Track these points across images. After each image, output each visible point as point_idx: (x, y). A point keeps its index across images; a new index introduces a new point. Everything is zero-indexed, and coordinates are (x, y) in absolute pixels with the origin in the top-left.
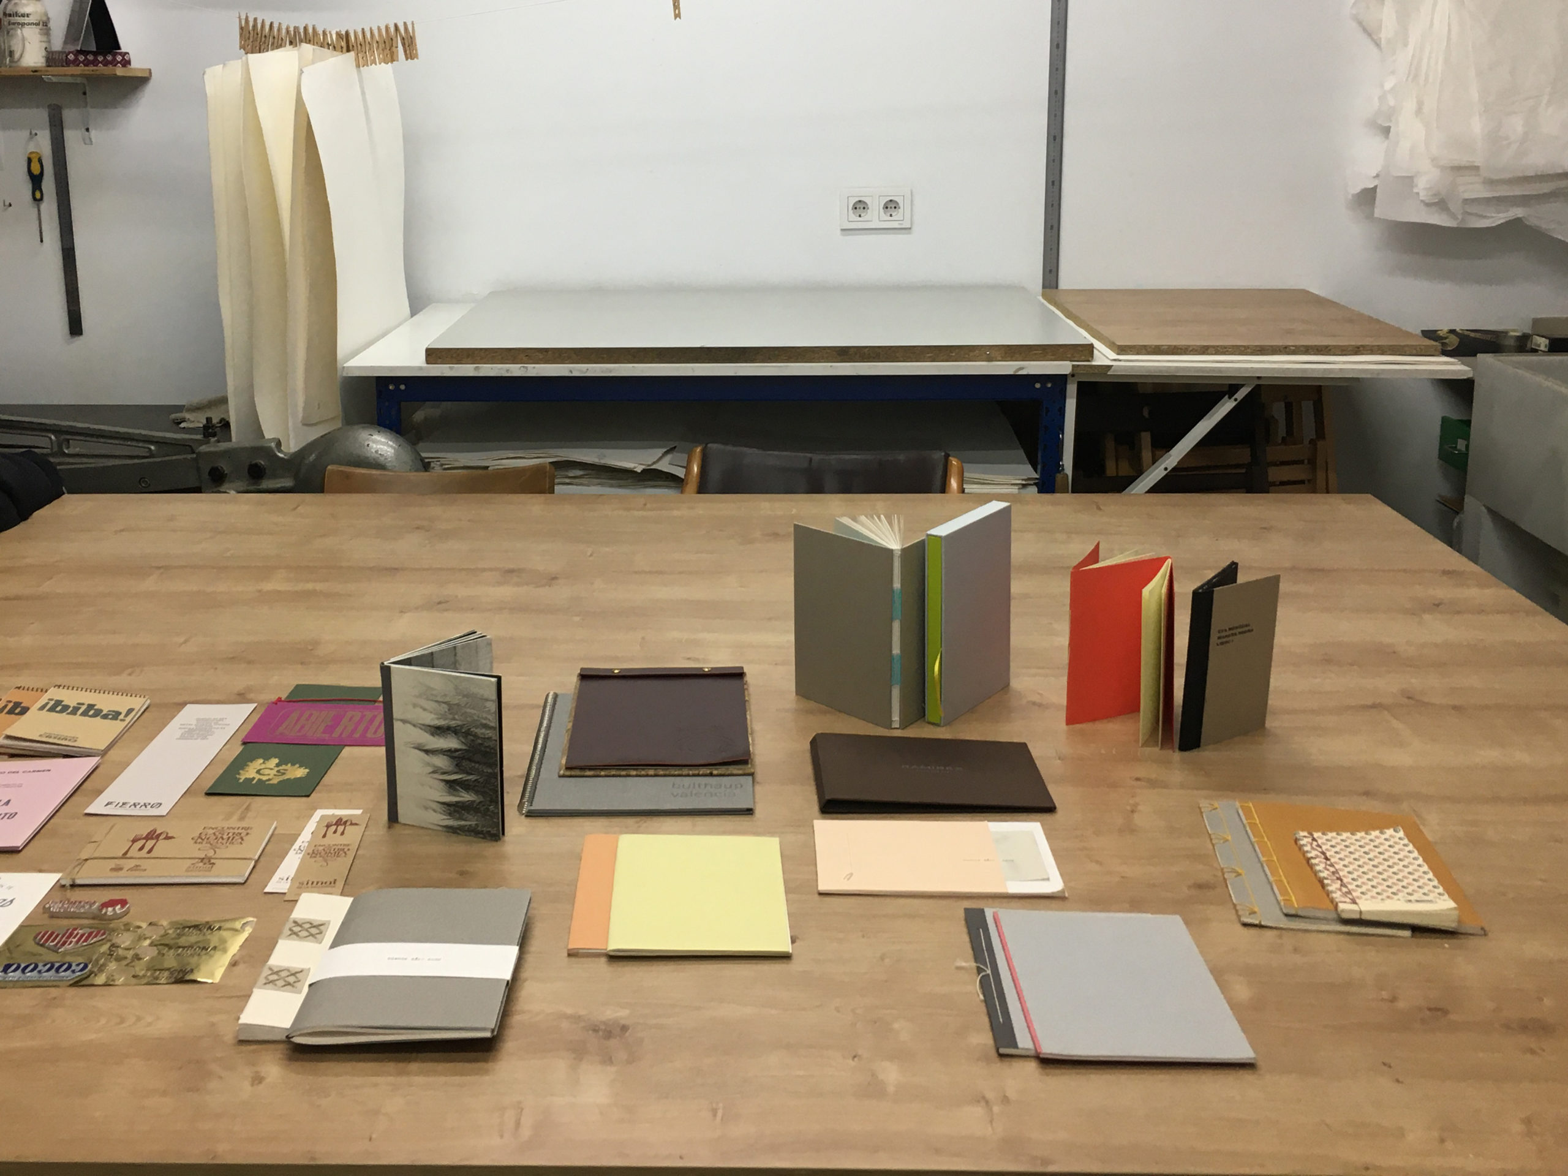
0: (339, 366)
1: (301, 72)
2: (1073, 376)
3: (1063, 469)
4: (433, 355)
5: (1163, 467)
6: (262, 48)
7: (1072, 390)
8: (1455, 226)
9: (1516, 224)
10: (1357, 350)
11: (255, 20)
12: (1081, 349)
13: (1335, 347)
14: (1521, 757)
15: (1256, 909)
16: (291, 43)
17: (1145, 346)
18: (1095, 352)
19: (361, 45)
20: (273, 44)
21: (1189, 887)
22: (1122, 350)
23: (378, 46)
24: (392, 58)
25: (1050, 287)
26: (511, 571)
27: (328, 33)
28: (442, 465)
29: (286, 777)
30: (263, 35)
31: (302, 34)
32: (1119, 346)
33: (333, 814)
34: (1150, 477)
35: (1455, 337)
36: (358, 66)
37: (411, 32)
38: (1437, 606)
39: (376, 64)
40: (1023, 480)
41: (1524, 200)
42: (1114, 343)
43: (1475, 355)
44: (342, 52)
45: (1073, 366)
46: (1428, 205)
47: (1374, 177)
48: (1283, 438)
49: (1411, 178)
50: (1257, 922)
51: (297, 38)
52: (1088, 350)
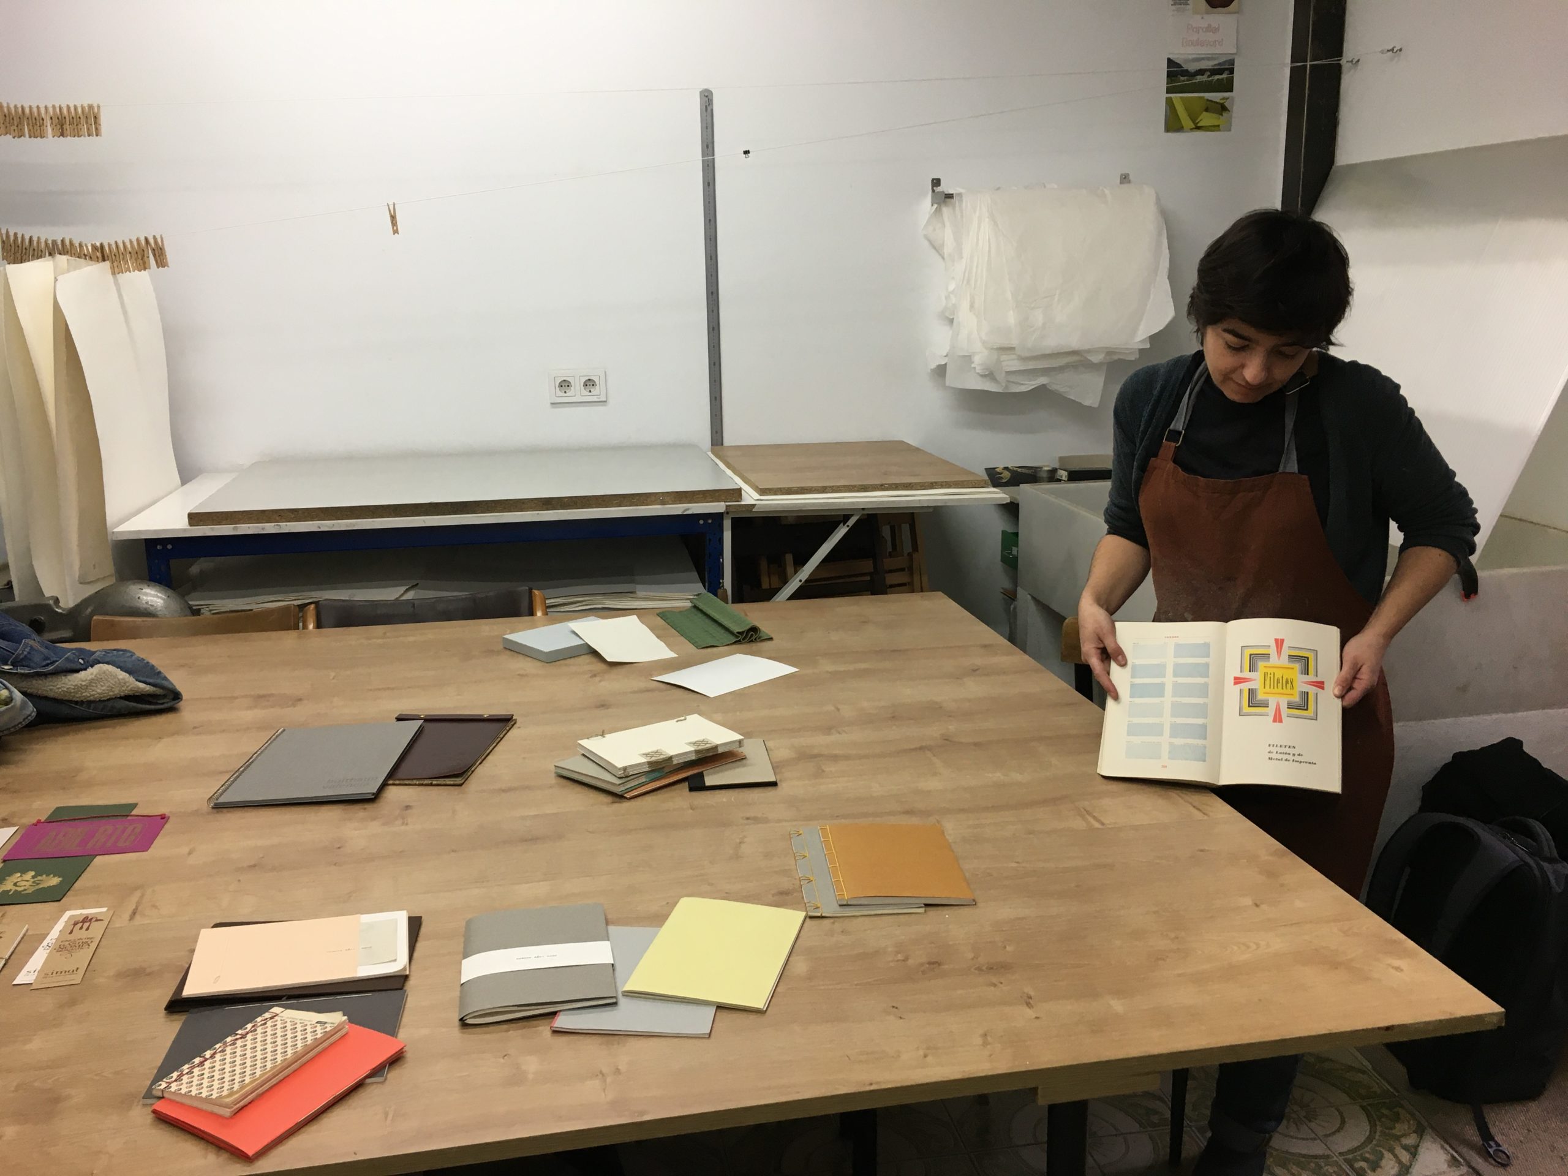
0: (109, 530)
1: (56, 280)
2: (728, 513)
3: (723, 586)
4: (195, 518)
5: (798, 579)
6: (24, 258)
7: (727, 524)
8: (1001, 391)
9: (1042, 389)
10: (932, 486)
11: (16, 234)
12: (732, 492)
13: (916, 484)
14: (1017, 777)
15: (819, 905)
16: (50, 254)
17: (780, 488)
18: (743, 492)
19: (115, 255)
20: (33, 255)
21: (773, 895)
22: (763, 492)
23: (131, 256)
24: (144, 266)
25: (717, 445)
26: (261, 697)
27: (84, 245)
28: (211, 610)
29: (41, 886)
30: (24, 248)
31: (60, 246)
32: (761, 489)
33: (81, 914)
34: (790, 587)
35: (1008, 473)
36: (114, 273)
37: (160, 244)
38: (974, 671)
39: (130, 272)
40: (695, 595)
41: (1046, 371)
42: (757, 487)
43: (1019, 486)
44: (98, 261)
45: (727, 506)
46: (982, 376)
47: (945, 356)
48: (889, 552)
49: (970, 356)
50: (819, 915)
51: (54, 249)
52: (737, 493)
